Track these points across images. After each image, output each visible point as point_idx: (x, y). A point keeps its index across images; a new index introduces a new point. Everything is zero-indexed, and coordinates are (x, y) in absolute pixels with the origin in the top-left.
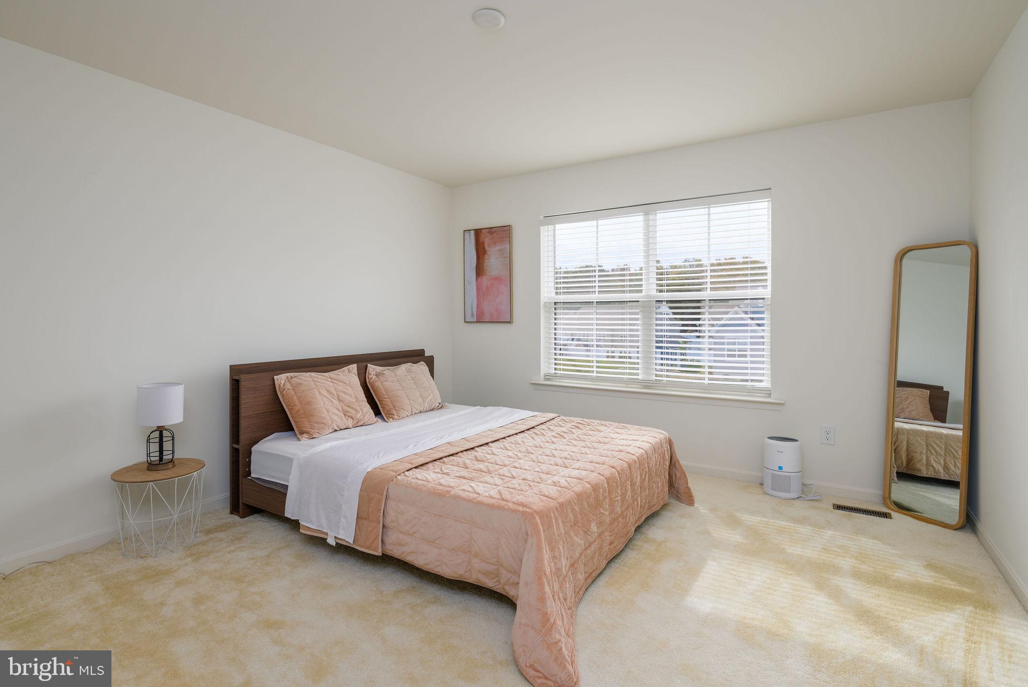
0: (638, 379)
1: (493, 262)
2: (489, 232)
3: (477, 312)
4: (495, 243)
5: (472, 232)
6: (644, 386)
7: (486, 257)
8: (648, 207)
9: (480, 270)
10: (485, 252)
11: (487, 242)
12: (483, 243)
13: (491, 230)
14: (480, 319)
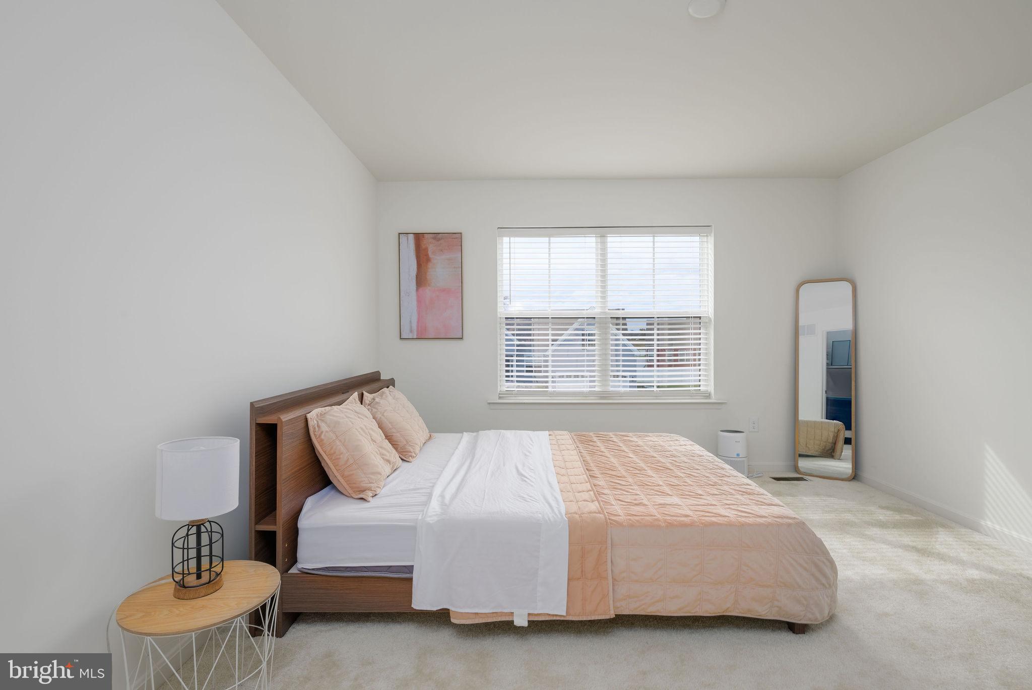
0: (595, 391)
1: (439, 271)
2: (434, 238)
3: (418, 327)
4: (441, 251)
5: (411, 237)
6: (601, 397)
7: (430, 265)
8: (602, 230)
9: (421, 280)
10: (428, 260)
11: (431, 248)
12: (426, 249)
13: (436, 236)
14: (421, 336)
